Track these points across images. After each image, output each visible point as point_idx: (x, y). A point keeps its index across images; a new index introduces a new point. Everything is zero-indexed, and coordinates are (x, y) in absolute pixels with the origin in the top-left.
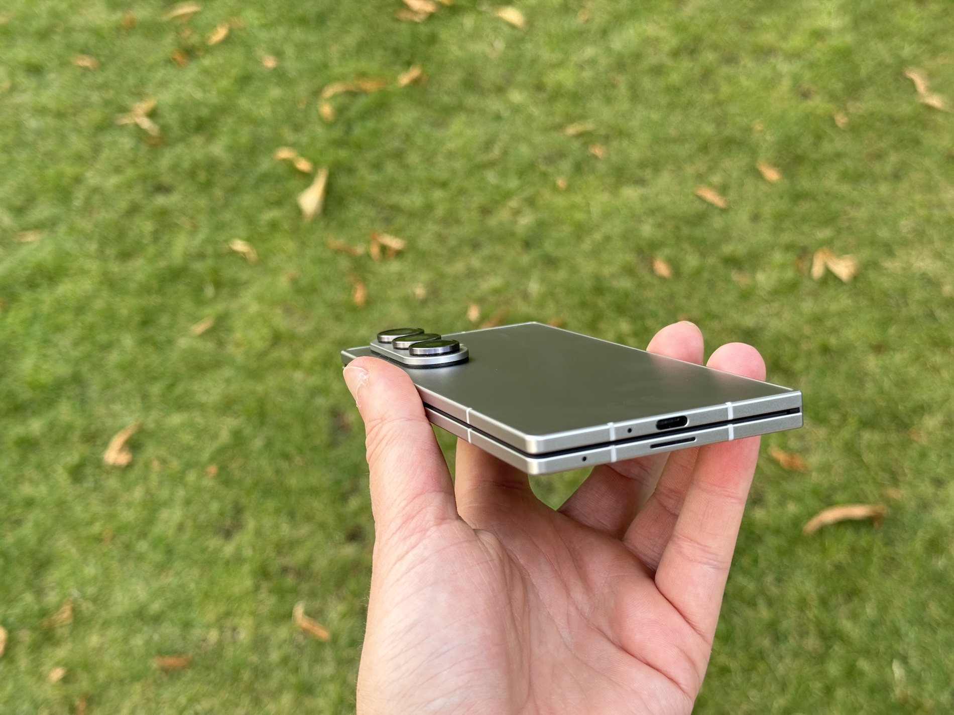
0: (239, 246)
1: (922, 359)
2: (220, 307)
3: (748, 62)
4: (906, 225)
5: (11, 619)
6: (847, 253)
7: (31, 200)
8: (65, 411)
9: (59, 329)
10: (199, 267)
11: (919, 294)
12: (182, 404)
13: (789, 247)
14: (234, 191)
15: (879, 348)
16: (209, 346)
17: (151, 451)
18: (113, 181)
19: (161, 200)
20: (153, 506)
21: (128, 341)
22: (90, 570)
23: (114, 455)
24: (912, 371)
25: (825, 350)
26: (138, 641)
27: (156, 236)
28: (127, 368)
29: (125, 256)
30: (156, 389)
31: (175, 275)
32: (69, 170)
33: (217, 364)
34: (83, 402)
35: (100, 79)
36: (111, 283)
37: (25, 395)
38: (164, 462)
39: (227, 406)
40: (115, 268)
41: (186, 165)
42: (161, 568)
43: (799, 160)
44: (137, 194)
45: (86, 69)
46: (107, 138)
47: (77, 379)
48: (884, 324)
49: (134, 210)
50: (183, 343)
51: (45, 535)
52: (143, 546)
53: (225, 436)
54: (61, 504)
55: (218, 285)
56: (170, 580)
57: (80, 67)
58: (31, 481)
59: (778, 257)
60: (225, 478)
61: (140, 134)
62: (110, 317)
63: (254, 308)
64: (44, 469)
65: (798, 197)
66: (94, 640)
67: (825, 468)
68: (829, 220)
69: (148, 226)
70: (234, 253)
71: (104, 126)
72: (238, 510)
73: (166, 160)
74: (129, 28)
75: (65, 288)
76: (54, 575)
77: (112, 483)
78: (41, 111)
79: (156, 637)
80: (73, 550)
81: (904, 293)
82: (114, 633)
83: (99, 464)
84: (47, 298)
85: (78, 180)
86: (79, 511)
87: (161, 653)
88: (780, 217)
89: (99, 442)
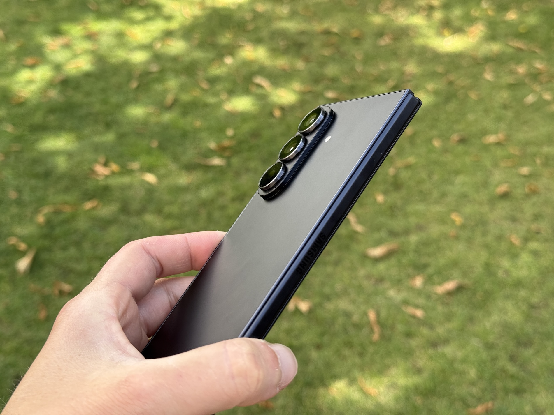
1: (339, 353)
4: (339, 287)
11: (341, 320)
15: (319, 347)
24: (333, 358)
48: (322, 334)
67: (283, 407)
81: (333, 320)
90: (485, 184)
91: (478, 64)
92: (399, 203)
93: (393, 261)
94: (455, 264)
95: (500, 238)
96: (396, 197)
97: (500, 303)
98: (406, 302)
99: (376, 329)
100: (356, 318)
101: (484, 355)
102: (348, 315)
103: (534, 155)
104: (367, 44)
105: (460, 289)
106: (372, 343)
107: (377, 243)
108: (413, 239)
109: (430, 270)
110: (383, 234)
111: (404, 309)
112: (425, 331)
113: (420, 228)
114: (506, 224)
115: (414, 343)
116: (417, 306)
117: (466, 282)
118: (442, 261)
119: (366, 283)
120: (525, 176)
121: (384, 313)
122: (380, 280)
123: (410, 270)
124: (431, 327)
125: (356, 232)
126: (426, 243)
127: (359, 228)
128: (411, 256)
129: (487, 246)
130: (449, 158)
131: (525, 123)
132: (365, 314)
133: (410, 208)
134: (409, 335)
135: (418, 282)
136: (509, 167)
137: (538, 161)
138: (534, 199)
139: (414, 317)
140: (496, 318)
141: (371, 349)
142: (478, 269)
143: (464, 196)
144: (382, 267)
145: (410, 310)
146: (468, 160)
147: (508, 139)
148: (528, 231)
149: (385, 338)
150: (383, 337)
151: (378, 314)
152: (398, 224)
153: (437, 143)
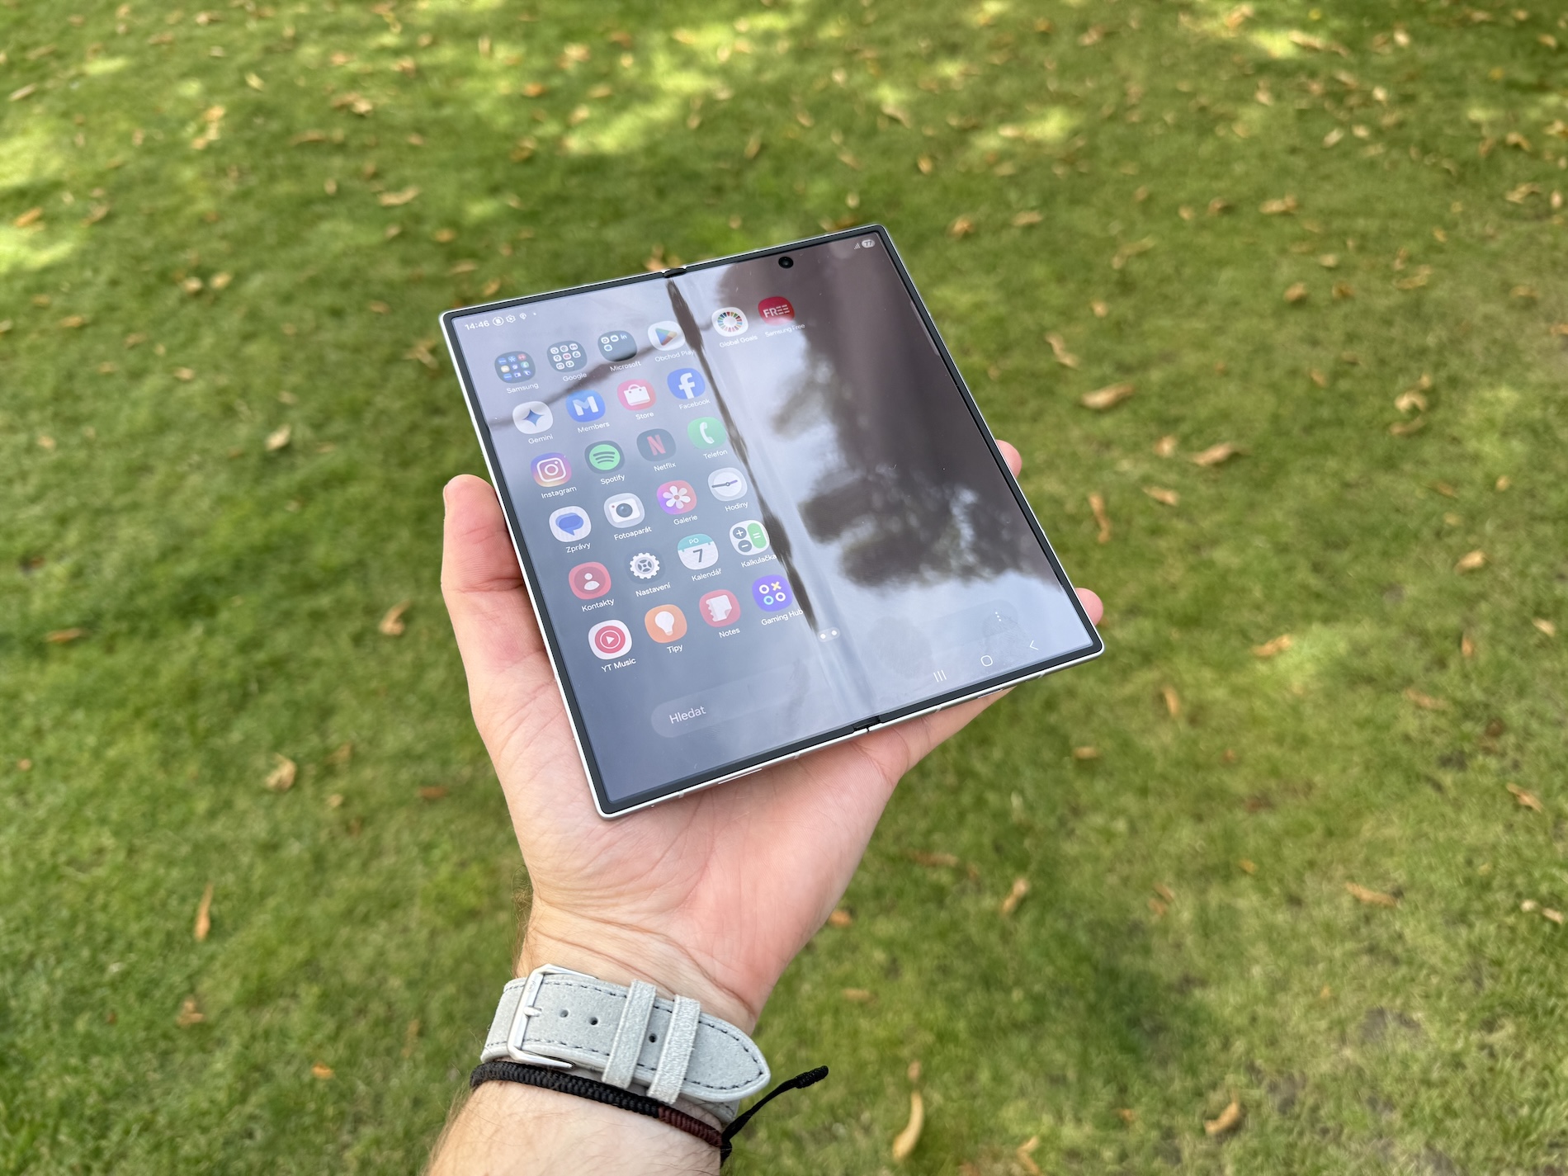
5: (301, 756)
8: (350, 590)
9: (349, 523)
17: (421, 623)
18: (397, 405)
19: (437, 421)
20: (420, 668)
21: (405, 534)
22: (367, 717)
23: (389, 625)
26: (404, 776)
28: (403, 556)
29: (405, 464)
32: (361, 394)
34: (364, 583)
36: (393, 487)
37: (316, 575)
40: (397, 475)
42: (425, 717)
44: (417, 415)
47: (361, 564)
49: (414, 428)
51: (329, 689)
52: (411, 699)
54: (344, 665)
56: (432, 726)
61: (421, 366)
62: (391, 515)
64: (330, 636)
66: (367, 773)
71: (393, 359)
74: (416, 281)
75: (355, 490)
76: (336, 721)
77: (387, 648)
78: (340, 346)
79: (420, 771)
82: (385, 768)
84: (338, 498)
86: (359, 670)
87: (424, 783)
90: (1267, 283)
91: (1246, 76)
92: (1130, 315)
93: (1125, 414)
94: (1224, 416)
95: (1293, 373)
96: (1125, 307)
97: (1296, 480)
98: (1147, 480)
99: (1104, 524)
100: (1070, 507)
101: (1275, 563)
102: (1057, 502)
103: (1343, 235)
104: (1062, 45)
105: (1234, 457)
106: (1097, 544)
107: (1101, 384)
108: (1156, 375)
109: (1185, 428)
110: (1107, 369)
111: (1146, 490)
112: (1180, 525)
113: (1167, 358)
114: (1304, 350)
115: (1163, 544)
116: (1166, 486)
117: (1242, 446)
118: (1203, 411)
119: (1082, 449)
120: (1330, 269)
121: (1114, 499)
122: (1107, 444)
123: (1153, 428)
124: (1191, 520)
125: (1064, 366)
126: (1178, 383)
127: (1068, 360)
128: (1155, 404)
129: (1274, 387)
130: (1206, 239)
131: (1327, 178)
132: (1085, 500)
133: (1147, 326)
134: (1155, 531)
135: (1167, 447)
136: (1303, 254)
137: (1350, 243)
138: (1346, 308)
139: (1162, 503)
140: (1292, 502)
141: (1097, 555)
142: (1262, 426)
143: (1235, 303)
144: (1107, 423)
145: (1156, 493)
146: (1238, 242)
147: (1300, 205)
148: (1339, 361)
149: (1120, 538)
150: (1114, 536)
151: (1106, 501)
152: (1129, 352)
153: (1186, 214)
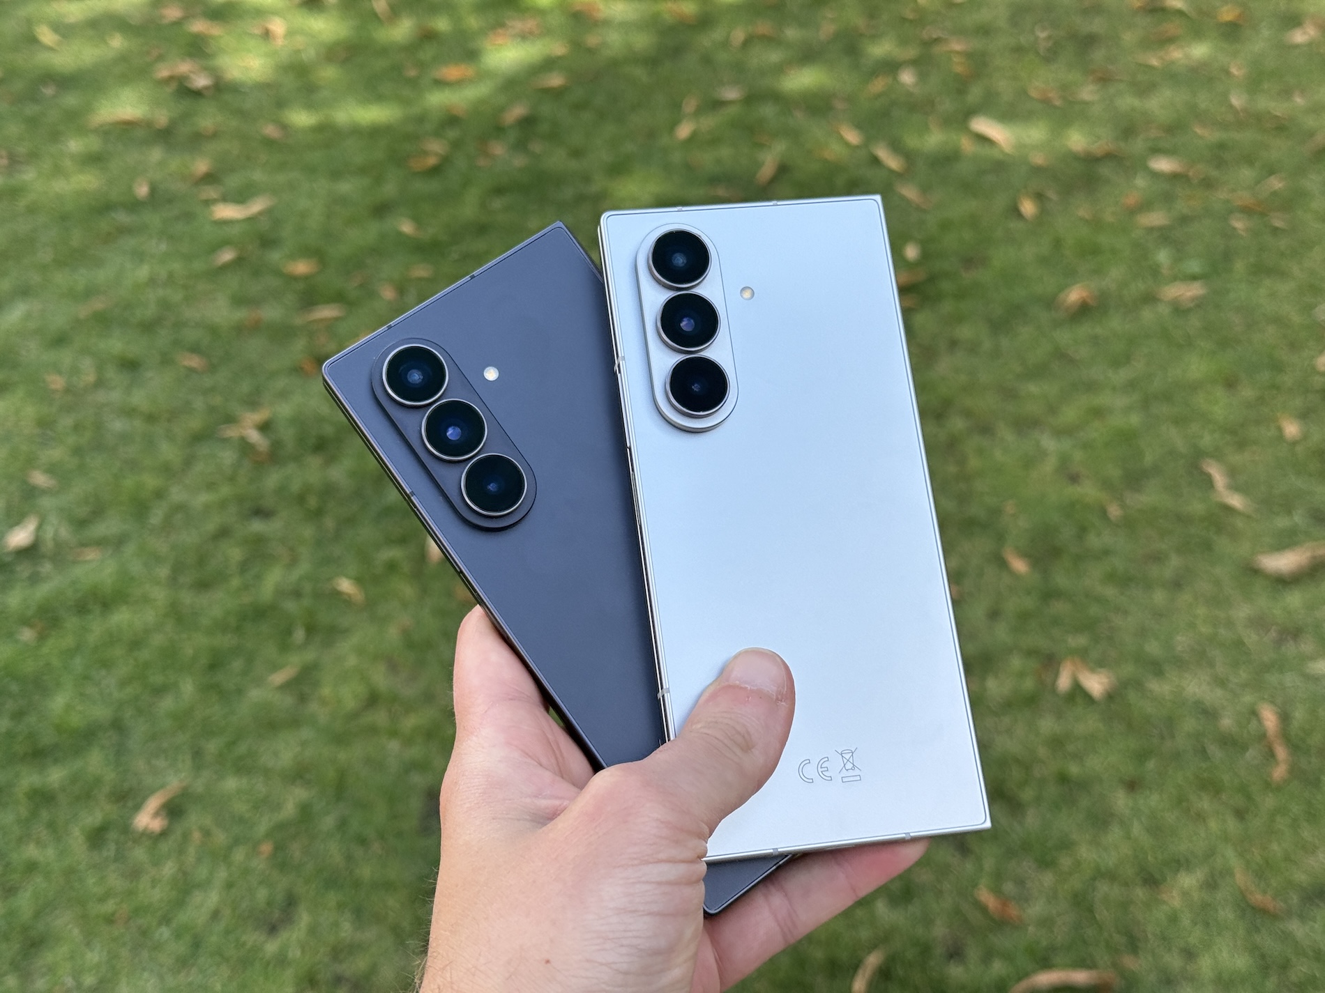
0: (346, 585)
1: (1184, 804)
2: (310, 655)
3: (1006, 433)
4: (1182, 641)
6: (1101, 666)
7: (98, 511)
10: (290, 606)
11: (1189, 724)
12: (243, 767)
13: (1031, 653)
14: (349, 521)
15: (1132, 786)
16: (288, 701)
24: (1170, 817)
25: (1063, 779)
27: (244, 567)
30: (212, 746)
31: (259, 613)
33: (294, 722)
35: (208, 381)
38: (207, 833)
39: (299, 774)
41: (295, 487)
43: (1055, 552)
45: (191, 370)
46: (203, 450)
48: (1142, 756)
50: (255, 695)
53: (289, 809)
55: (311, 630)
57: (185, 367)
58: (38, 842)
59: (1016, 662)
60: (281, 861)
63: (352, 661)
65: (1049, 594)
67: (1046, 922)
68: (1087, 626)
69: (234, 553)
70: (337, 594)
72: (291, 902)
73: (272, 479)
80: (76, 932)
81: (1171, 722)
83: (126, 829)
85: (159, 494)
88: (1024, 617)
89: (130, 804)
